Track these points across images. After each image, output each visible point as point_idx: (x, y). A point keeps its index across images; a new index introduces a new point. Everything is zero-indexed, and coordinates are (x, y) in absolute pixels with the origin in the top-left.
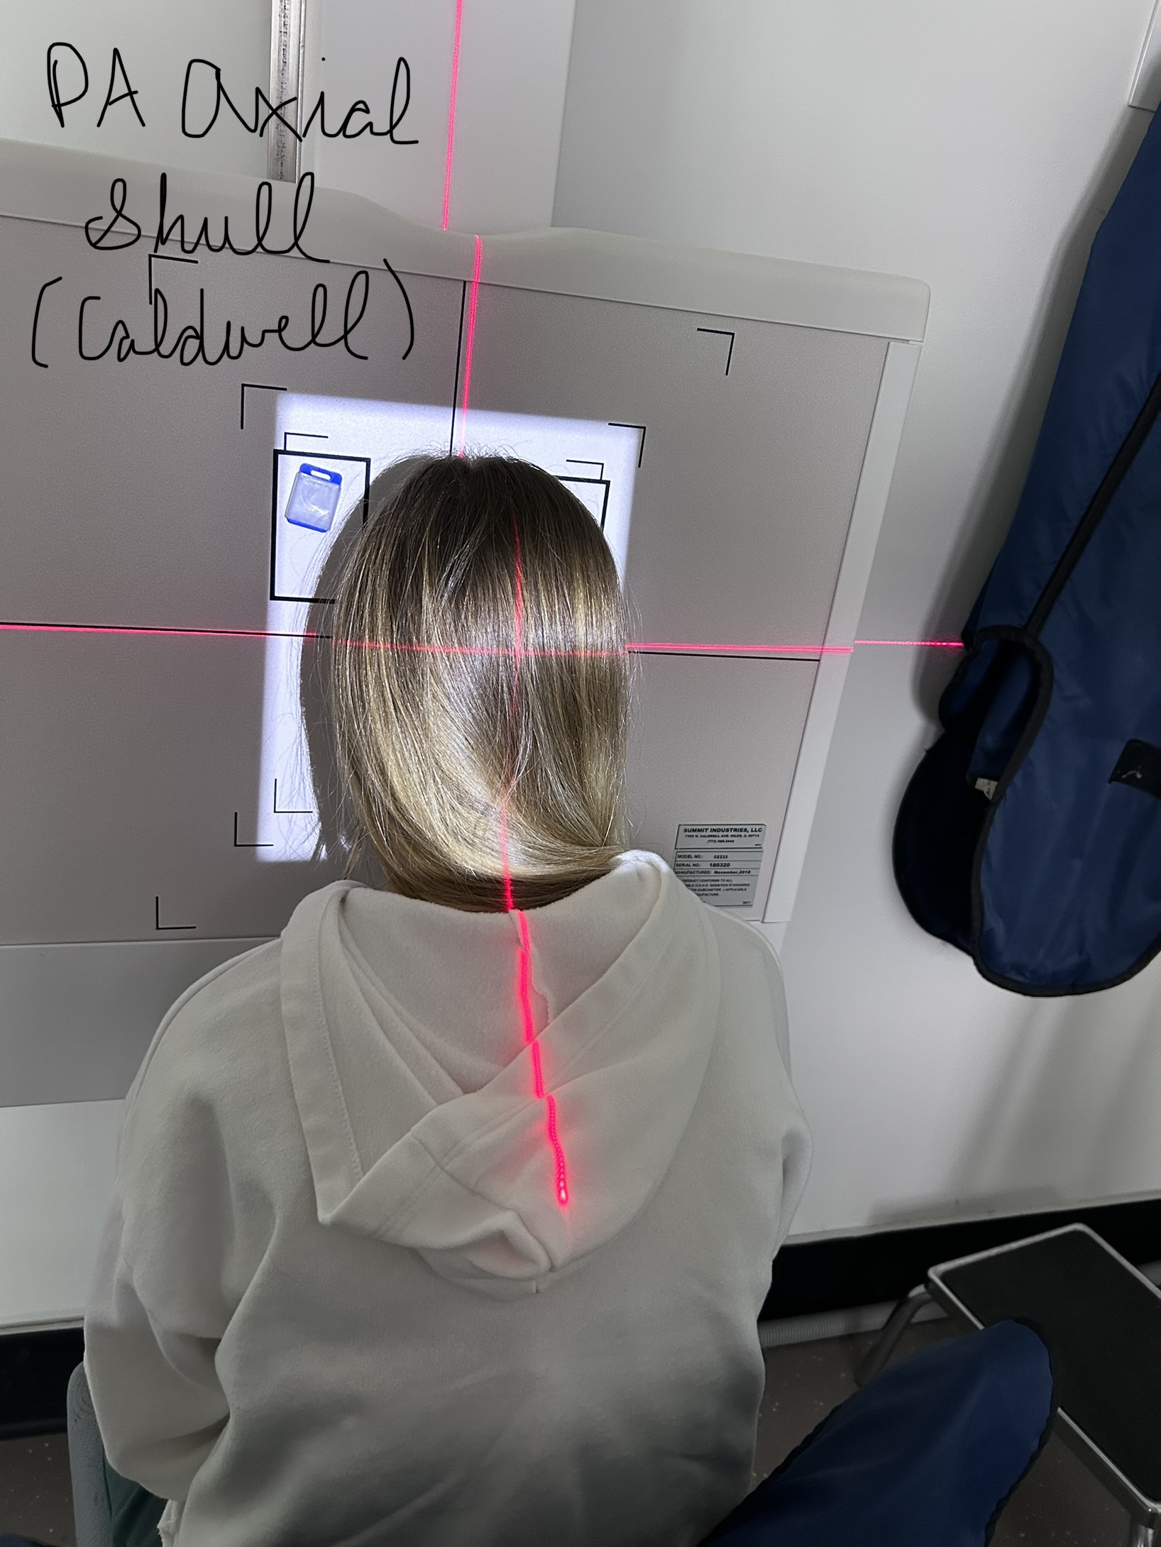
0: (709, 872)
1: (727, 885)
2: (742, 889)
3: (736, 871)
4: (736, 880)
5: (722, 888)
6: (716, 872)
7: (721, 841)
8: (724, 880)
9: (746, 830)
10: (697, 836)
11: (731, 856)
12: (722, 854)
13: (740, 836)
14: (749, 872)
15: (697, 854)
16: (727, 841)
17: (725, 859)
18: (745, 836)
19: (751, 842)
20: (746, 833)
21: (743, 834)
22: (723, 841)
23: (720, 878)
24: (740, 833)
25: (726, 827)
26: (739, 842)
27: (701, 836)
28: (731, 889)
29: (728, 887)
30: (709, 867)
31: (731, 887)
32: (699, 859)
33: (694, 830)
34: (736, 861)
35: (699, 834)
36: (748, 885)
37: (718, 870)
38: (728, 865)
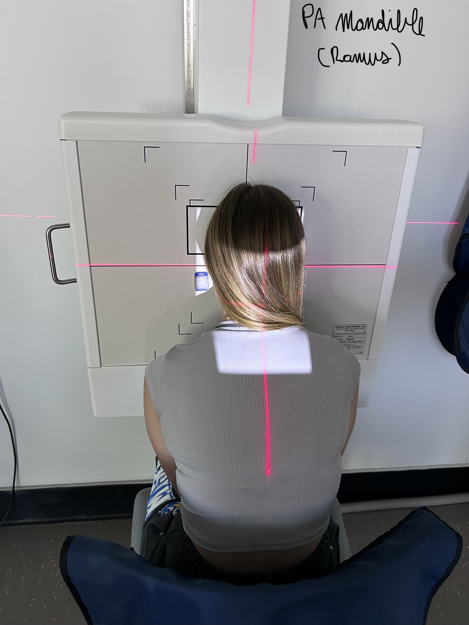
0: (346, 342)
1: (353, 346)
2: (359, 348)
3: (356, 341)
4: (356, 344)
5: (351, 347)
6: (348, 342)
7: (350, 331)
8: (352, 345)
9: (359, 327)
10: (340, 329)
11: (354, 336)
12: (351, 335)
13: (358, 329)
14: (362, 342)
15: (341, 335)
16: (352, 331)
17: (352, 337)
18: (359, 329)
19: (362, 331)
20: (360, 328)
21: (358, 328)
22: (351, 331)
23: (350, 344)
24: (357, 328)
25: (352, 326)
26: (357, 331)
27: (342, 329)
28: (355, 348)
29: (354, 347)
30: (346, 340)
31: (355, 347)
32: (342, 337)
33: (339, 327)
34: (356, 338)
35: (342, 328)
36: (362, 346)
37: (350, 341)
38: (353, 339)
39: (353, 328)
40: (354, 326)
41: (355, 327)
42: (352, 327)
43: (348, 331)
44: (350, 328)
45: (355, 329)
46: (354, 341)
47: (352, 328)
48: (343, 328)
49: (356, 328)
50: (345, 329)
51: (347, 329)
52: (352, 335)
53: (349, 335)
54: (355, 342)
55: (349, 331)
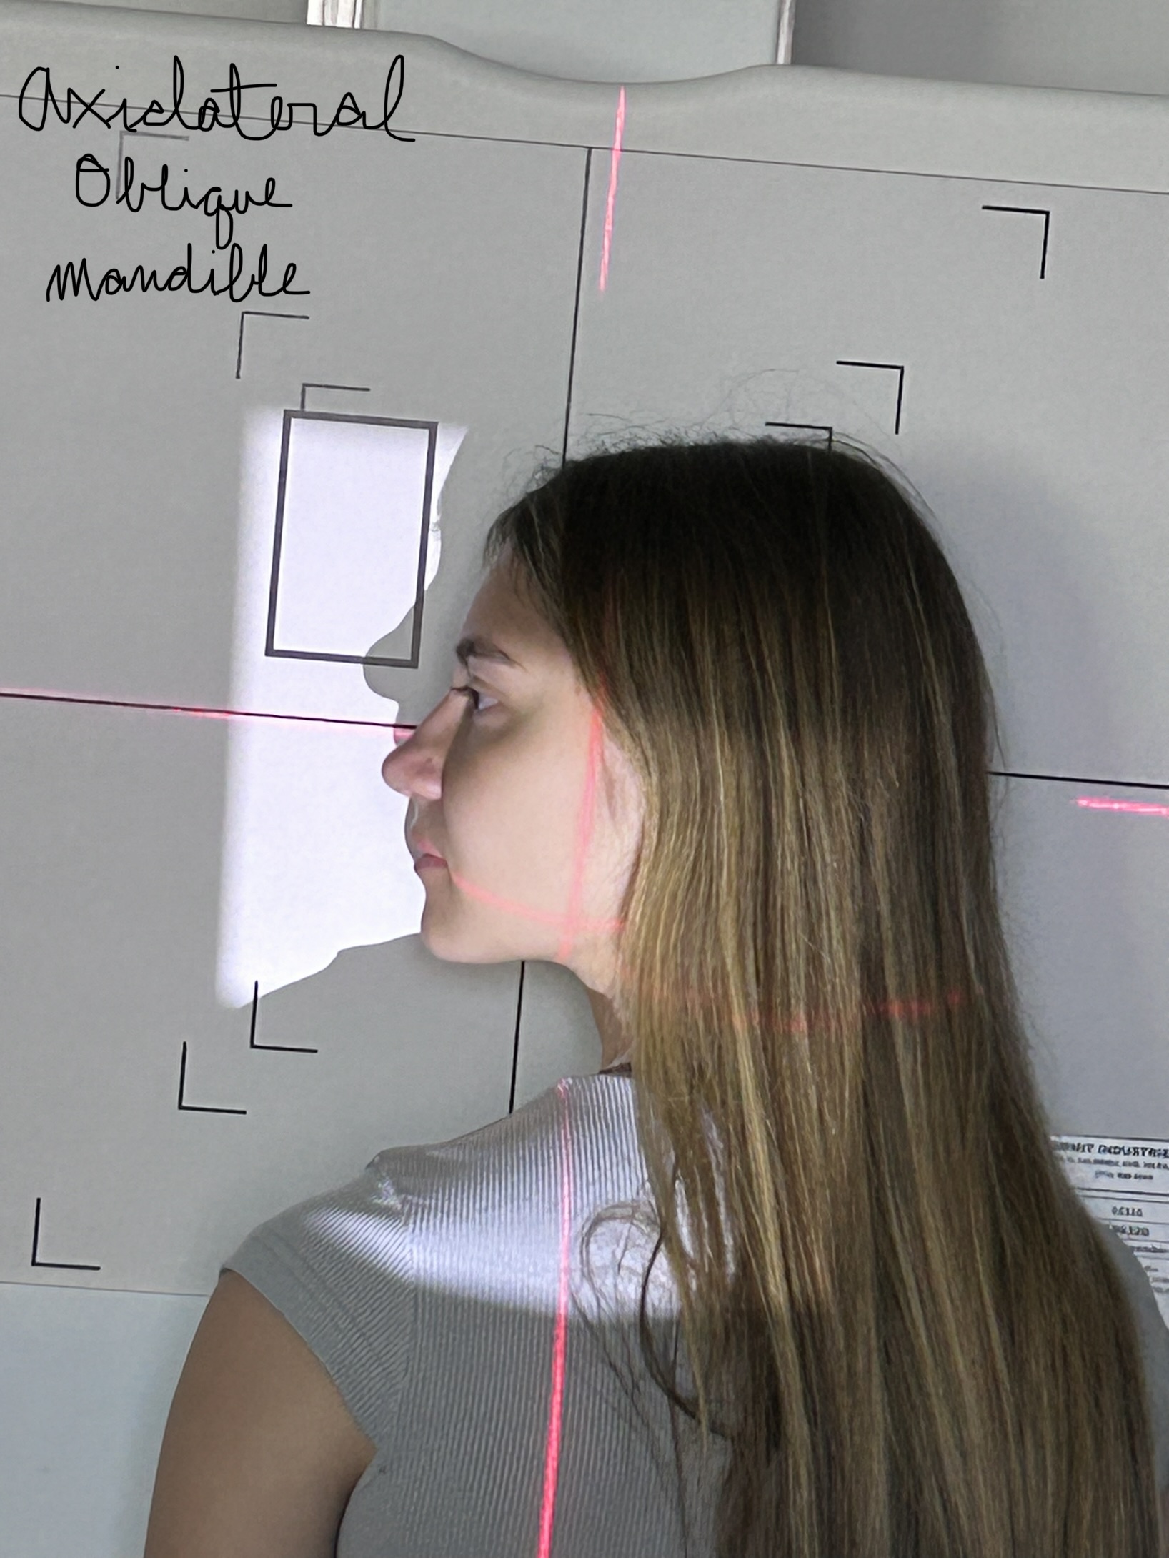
3: (1165, 1247)
4: (1166, 1266)
10: (1071, 1159)
11: (1149, 1211)
12: (1130, 1205)
13: (1165, 1165)
17: (1136, 1218)
22: (1129, 1177)
25: (1134, 1144)
27: (1080, 1160)
34: (1162, 1224)
35: (1075, 1155)
38: (1145, 1232)
39: (1141, 1159)
40: (1140, 1144)
41: (1152, 1152)
42: (1136, 1152)
43: (1111, 1175)
44: (1121, 1158)
45: (1153, 1166)
46: (1149, 1245)
47: (1132, 1158)
48: (1085, 1155)
49: (1155, 1160)
50: (1097, 1162)
51: (1108, 1163)
52: (1137, 1206)
53: (1119, 1205)
54: (1155, 1250)
55: (1120, 1175)
